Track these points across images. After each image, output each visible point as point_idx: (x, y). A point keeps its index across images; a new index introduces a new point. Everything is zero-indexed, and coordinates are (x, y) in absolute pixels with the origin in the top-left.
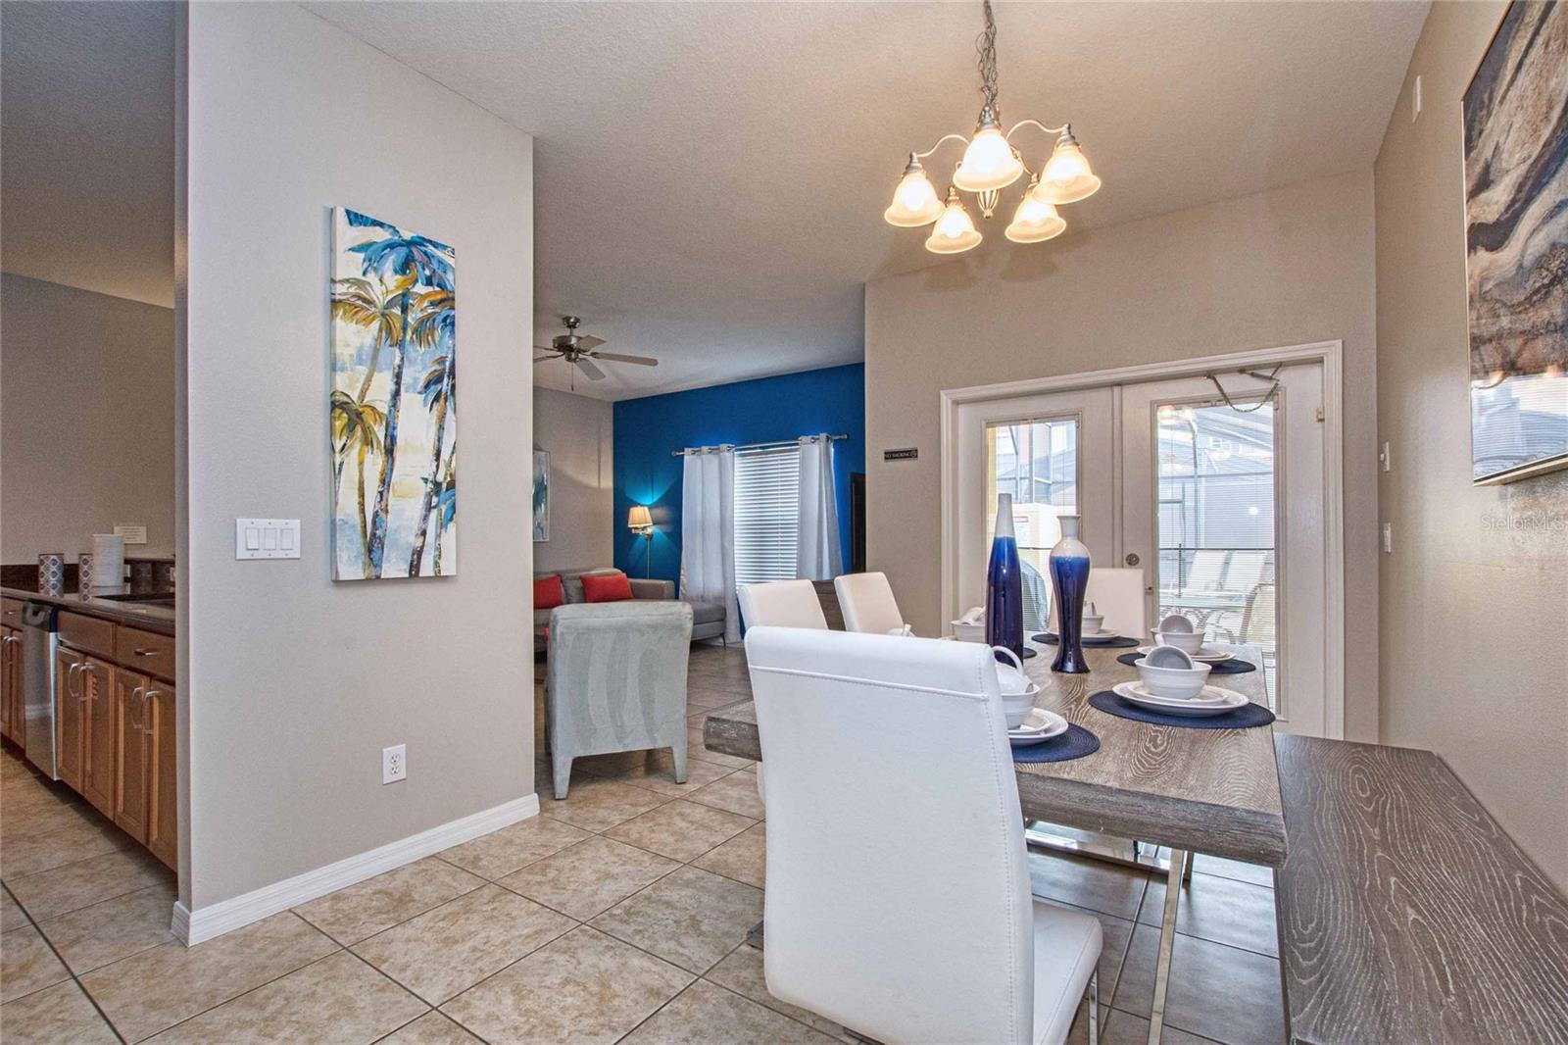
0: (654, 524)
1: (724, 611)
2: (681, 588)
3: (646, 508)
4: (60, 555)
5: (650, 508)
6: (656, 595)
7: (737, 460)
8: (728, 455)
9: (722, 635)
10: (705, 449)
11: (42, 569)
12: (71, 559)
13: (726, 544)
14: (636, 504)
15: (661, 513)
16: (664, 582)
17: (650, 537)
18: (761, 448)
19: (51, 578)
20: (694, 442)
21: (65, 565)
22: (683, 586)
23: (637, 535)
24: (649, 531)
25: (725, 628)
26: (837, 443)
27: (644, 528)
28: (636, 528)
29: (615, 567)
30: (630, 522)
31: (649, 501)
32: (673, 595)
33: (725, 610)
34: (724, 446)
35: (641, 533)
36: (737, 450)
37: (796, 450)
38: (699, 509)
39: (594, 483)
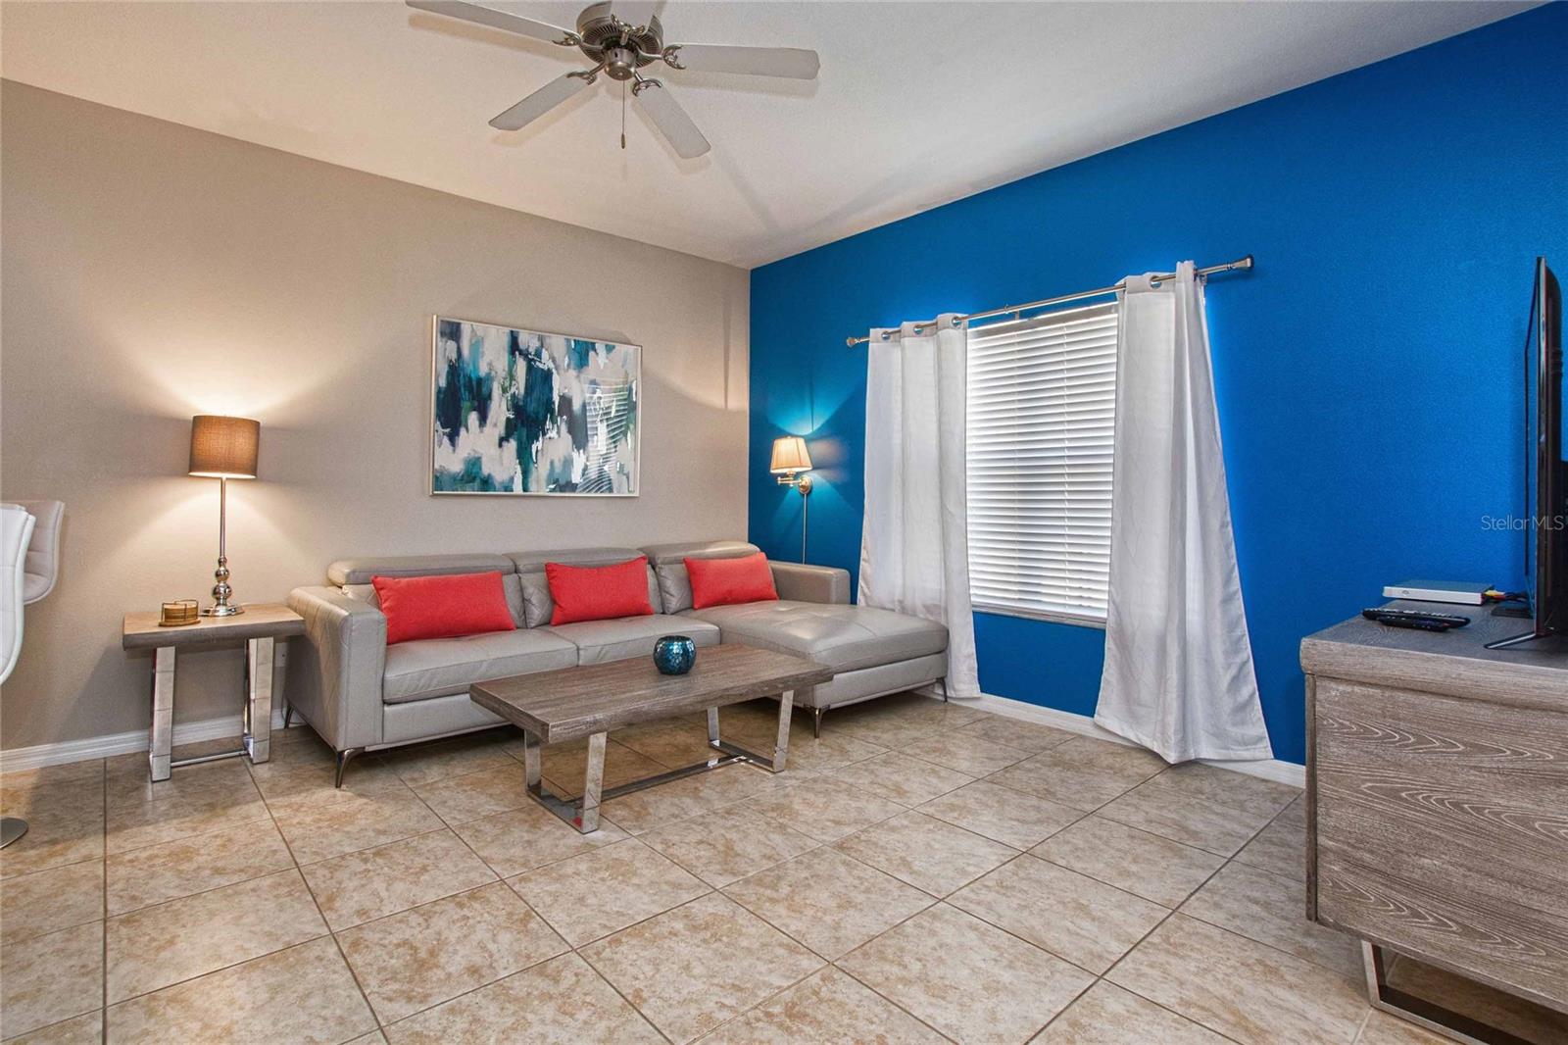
0: (815, 468)
1: (945, 634)
2: (861, 582)
3: (801, 442)
5: (808, 440)
6: (816, 594)
7: (973, 344)
8: (954, 334)
9: (942, 681)
10: (908, 326)
13: (951, 507)
14: (784, 434)
15: (825, 449)
16: (831, 571)
17: (808, 491)
18: (1023, 314)
20: (887, 314)
22: (864, 579)
23: (785, 487)
24: (806, 480)
25: (945, 665)
26: (1212, 282)
27: (797, 475)
28: (784, 475)
29: (750, 541)
30: (774, 464)
31: (808, 429)
32: (848, 598)
33: (948, 632)
34: (946, 318)
35: (791, 483)
36: (972, 324)
37: (1107, 311)
38: (897, 440)
39: (715, 399)
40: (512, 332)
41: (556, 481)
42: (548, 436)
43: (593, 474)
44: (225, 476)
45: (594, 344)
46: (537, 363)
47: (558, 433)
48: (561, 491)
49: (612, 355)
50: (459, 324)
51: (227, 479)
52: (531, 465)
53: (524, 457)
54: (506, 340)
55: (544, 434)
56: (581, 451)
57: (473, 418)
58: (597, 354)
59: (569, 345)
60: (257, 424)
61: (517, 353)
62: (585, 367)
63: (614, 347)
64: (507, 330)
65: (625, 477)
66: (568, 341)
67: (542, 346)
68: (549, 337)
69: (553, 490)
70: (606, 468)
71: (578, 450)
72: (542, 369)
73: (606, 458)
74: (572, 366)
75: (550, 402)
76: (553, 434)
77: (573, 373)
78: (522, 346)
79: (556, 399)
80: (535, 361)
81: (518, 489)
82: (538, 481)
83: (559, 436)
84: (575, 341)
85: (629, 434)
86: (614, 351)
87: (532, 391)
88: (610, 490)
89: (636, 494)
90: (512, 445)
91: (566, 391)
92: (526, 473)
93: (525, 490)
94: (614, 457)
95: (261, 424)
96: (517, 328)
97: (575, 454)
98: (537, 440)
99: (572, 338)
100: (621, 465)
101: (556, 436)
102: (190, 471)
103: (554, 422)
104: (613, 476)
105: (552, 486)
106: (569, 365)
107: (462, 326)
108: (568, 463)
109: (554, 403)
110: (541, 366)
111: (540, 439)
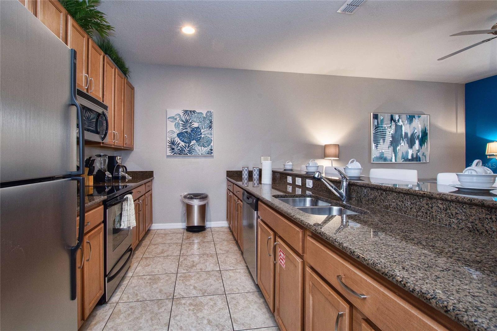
4: (248, 167)
11: (243, 172)
12: (251, 169)
14: (490, 141)
19: (245, 175)
21: (249, 171)
39: (454, 130)
40: (391, 115)
41: (404, 158)
42: (401, 145)
43: (415, 156)
44: (332, 158)
45: (414, 116)
46: (398, 123)
47: (404, 144)
48: (406, 161)
49: (420, 119)
50: (377, 115)
51: (333, 160)
52: (397, 154)
53: (395, 151)
54: (390, 117)
55: (400, 145)
56: (411, 149)
57: (381, 141)
58: (415, 119)
59: (407, 117)
60: (339, 145)
61: (393, 121)
62: (412, 123)
63: (420, 116)
64: (390, 114)
65: (424, 157)
66: (407, 116)
67: (399, 118)
68: (402, 115)
69: (403, 161)
70: (418, 154)
71: (410, 149)
72: (400, 125)
73: (418, 151)
74: (408, 123)
75: (402, 135)
76: (403, 144)
77: (408, 125)
78: (394, 119)
79: (403, 134)
80: (397, 123)
81: (393, 161)
82: (399, 159)
83: (405, 145)
84: (409, 115)
85: (425, 143)
86: (420, 117)
87: (397, 132)
88: (420, 161)
89: (428, 162)
90: (391, 148)
91: (406, 131)
92: (395, 156)
93: (396, 161)
94: (421, 151)
95: (340, 145)
96: (392, 113)
97: (409, 150)
98: (398, 146)
99: (408, 115)
100: (423, 153)
101: (404, 145)
102: (325, 158)
103: (403, 140)
104: (421, 156)
105: (403, 160)
106: (407, 123)
107: (378, 115)
108: (407, 153)
109: (403, 135)
110: (399, 124)
111: (399, 146)
